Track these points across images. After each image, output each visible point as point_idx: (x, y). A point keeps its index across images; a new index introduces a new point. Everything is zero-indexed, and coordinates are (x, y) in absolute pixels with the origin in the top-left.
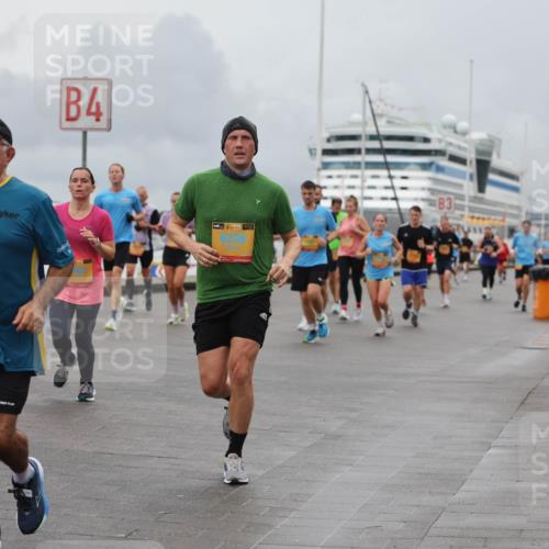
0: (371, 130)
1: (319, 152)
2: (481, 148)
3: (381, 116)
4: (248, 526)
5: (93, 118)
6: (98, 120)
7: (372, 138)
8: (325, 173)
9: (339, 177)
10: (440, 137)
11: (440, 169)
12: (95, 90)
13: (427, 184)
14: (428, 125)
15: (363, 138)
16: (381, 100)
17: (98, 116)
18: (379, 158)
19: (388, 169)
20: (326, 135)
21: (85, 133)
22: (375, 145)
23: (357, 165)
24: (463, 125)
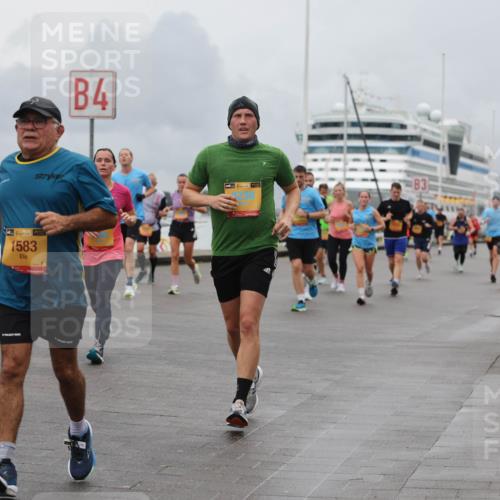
0: (353, 117)
1: (305, 138)
2: (452, 133)
3: (362, 104)
4: (241, 479)
5: (99, 107)
6: (104, 109)
7: (354, 124)
8: (311, 156)
9: (324, 160)
10: (415, 123)
11: (415, 153)
12: (101, 81)
13: (404, 166)
14: (404, 113)
15: (345, 125)
16: (362, 90)
17: (104, 104)
18: (360, 143)
19: (368, 153)
20: (312, 122)
21: (92, 121)
22: (356, 131)
23: (340, 150)
24: (436, 113)
